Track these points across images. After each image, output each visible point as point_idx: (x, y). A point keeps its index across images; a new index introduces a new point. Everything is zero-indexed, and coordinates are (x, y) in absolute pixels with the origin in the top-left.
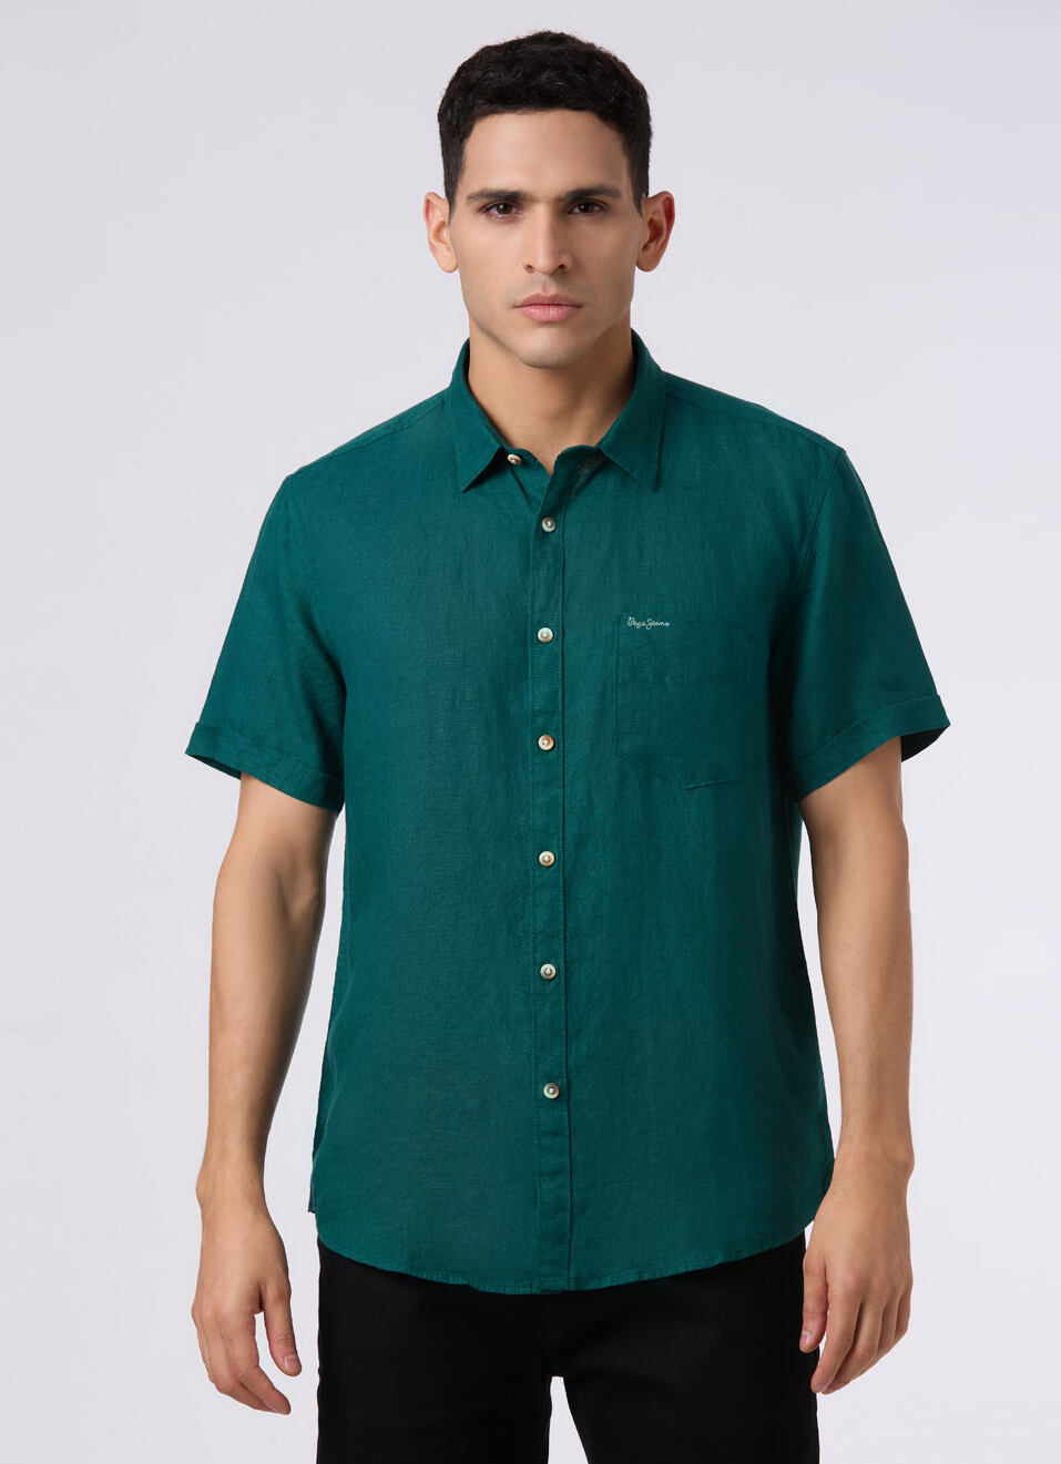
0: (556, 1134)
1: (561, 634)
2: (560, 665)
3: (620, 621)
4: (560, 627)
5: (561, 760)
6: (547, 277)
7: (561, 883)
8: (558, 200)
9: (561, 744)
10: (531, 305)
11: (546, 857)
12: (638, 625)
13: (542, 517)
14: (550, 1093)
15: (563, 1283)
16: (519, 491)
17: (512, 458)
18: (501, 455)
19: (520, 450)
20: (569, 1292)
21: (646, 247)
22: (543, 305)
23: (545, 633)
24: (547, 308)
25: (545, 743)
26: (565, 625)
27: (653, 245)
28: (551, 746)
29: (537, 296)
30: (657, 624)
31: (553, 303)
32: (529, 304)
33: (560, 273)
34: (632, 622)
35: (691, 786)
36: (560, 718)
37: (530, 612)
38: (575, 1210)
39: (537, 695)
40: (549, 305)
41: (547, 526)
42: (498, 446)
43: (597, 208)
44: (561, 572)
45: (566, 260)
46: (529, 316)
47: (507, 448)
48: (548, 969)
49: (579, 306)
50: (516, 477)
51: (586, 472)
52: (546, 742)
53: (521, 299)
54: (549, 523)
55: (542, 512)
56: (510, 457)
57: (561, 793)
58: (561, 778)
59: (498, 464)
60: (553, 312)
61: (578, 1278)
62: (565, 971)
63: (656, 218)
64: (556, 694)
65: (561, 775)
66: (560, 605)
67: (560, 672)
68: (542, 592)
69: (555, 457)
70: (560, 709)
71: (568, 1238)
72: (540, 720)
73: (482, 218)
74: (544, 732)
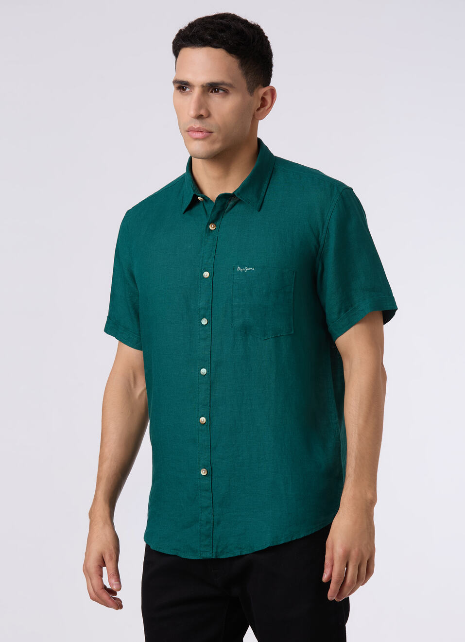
0: (207, 490)
1: (212, 274)
2: (211, 288)
3: (234, 268)
4: (212, 271)
5: (210, 329)
6: (195, 119)
7: (209, 383)
9: (211, 322)
10: (190, 131)
11: (204, 371)
12: (241, 270)
13: (209, 224)
14: (203, 472)
15: (211, 555)
16: (204, 212)
18: (195, 197)
19: (204, 195)
20: (212, 559)
21: (258, 109)
22: (195, 131)
23: (206, 274)
24: (196, 133)
25: (204, 322)
26: (214, 271)
27: (262, 109)
28: (206, 323)
29: (192, 127)
30: (249, 269)
31: (198, 130)
33: (199, 117)
34: (239, 269)
35: (266, 338)
36: (210, 311)
37: (201, 265)
38: (215, 523)
39: (201, 301)
40: (197, 131)
41: (212, 227)
42: (194, 193)
43: (221, 92)
44: (215, 247)
45: (203, 112)
46: (190, 136)
47: (197, 194)
48: (203, 420)
49: (212, 132)
50: (204, 206)
51: (231, 203)
55: (210, 222)
56: (199, 198)
57: (210, 343)
58: (210, 337)
59: (194, 202)
60: (199, 135)
61: (217, 553)
62: (209, 419)
63: (266, 97)
64: (209, 300)
65: (210, 335)
66: (213, 262)
67: (211, 291)
68: (206, 256)
69: (216, 198)
70: (211, 307)
71: (212, 535)
72: (202, 312)
74: (204, 317)
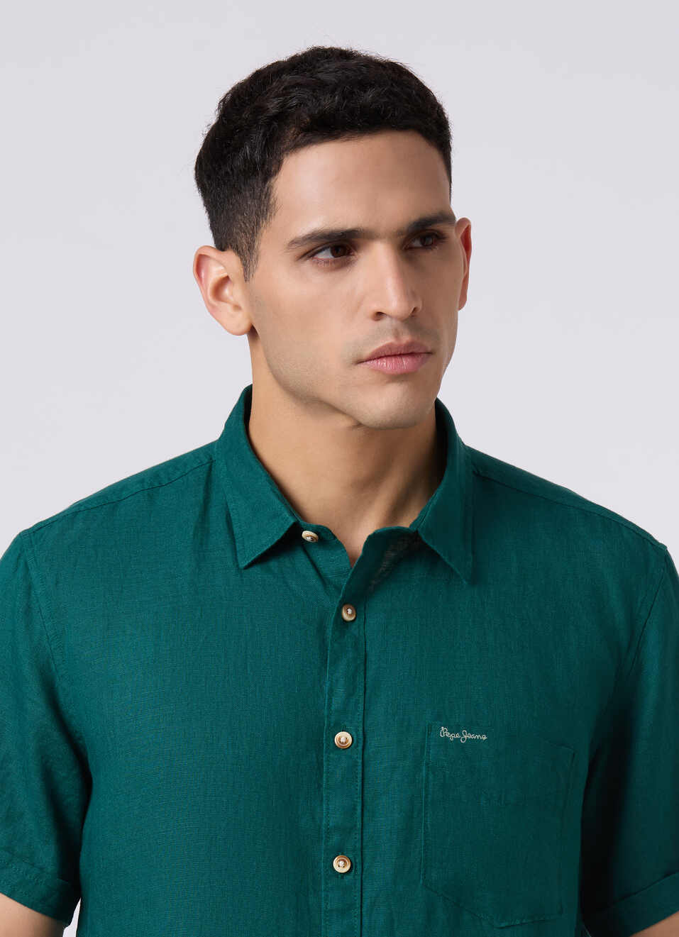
1: (362, 740)
2: (360, 776)
3: (430, 730)
4: (361, 732)
5: (358, 885)
6: (399, 322)
8: (400, 233)
9: (359, 867)
10: (381, 357)
12: (452, 737)
13: (344, 603)
16: (312, 571)
17: (307, 535)
18: (296, 530)
19: (319, 527)
22: (395, 356)
23: (343, 737)
24: (399, 359)
25: (340, 866)
26: (366, 730)
28: (347, 868)
29: (390, 346)
30: (471, 736)
32: (378, 356)
33: (412, 319)
34: (444, 732)
36: (359, 837)
37: (326, 712)
39: (332, 811)
40: (401, 355)
41: (348, 614)
42: (292, 521)
44: (362, 668)
45: (419, 304)
46: (380, 370)
47: (302, 522)
49: (430, 354)
50: (309, 557)
52: (341, 863)
53: (368, 352)
54: (350, 611)
55: (343, 598)
56: (305, 533)
57: (358, 922)
58: (358, 906)
59: (290, 541)
60: (407, 364)
64: (355, 809)
65: (358, 901)
66: (361, 706)
67: (360, 784)
68: (340, 691)
69: (365, 539)
70: (359, 826)
72: (335, 839)
73: (307, 265)
74: (339, 851)
